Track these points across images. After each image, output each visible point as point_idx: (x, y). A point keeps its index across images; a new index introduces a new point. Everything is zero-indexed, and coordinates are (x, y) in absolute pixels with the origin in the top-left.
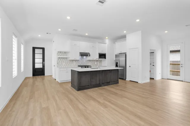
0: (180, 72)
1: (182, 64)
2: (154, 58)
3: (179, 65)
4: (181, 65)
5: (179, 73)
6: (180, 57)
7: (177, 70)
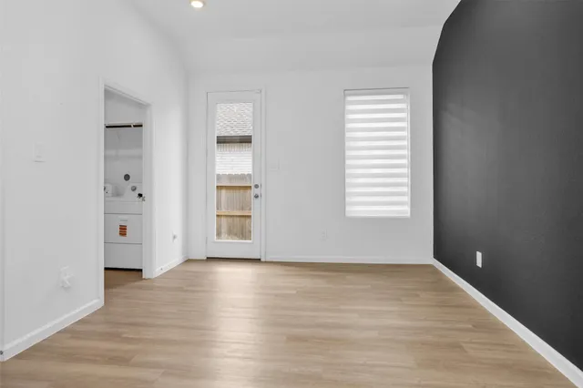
0: (249, 217)
1: (256, 186)
2: (140, 157)
3: (249, 191)
4: (254, 191)
5: (248, 221)
6: (250, 161)
7: (243, 209)
